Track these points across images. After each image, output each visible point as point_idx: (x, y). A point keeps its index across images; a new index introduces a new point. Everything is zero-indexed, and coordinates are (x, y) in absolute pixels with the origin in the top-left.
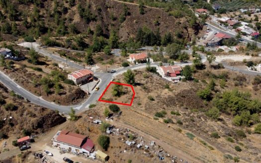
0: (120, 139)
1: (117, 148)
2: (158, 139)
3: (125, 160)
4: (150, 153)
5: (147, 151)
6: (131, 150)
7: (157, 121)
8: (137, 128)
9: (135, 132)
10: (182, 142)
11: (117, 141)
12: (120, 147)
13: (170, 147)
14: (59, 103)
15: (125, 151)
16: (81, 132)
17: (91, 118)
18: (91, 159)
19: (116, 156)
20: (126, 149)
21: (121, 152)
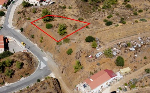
0: (125, 52)
1: (129, 58)
2: (137, 34)
3: (141, 60)
4: (148, 44)
5: (145, 45)
6: (138, 52)
7: (119, 26)
8: (120, 39)
9: (123, 41)
10: (146, 26)
11: (125, 54)
12: (131, 56)
13: (148, 33)
14: (27, 74)
15: (136, 55)
16: (93, 71)
17: (90, 57)
18: (121, 79)
19: (134, 63)
20: (135, 54)
21: (134, 58)
